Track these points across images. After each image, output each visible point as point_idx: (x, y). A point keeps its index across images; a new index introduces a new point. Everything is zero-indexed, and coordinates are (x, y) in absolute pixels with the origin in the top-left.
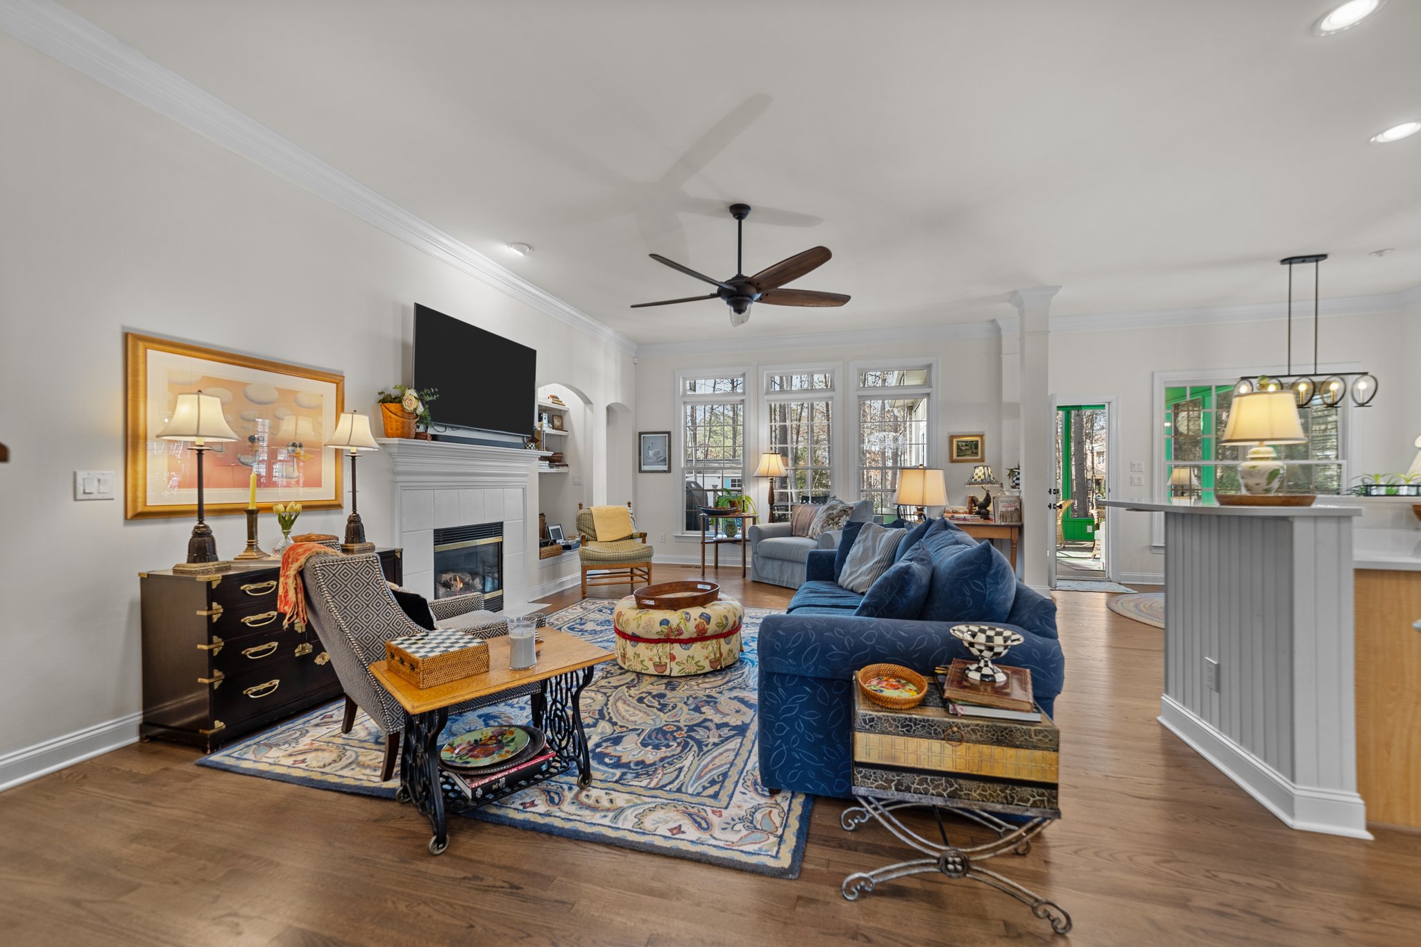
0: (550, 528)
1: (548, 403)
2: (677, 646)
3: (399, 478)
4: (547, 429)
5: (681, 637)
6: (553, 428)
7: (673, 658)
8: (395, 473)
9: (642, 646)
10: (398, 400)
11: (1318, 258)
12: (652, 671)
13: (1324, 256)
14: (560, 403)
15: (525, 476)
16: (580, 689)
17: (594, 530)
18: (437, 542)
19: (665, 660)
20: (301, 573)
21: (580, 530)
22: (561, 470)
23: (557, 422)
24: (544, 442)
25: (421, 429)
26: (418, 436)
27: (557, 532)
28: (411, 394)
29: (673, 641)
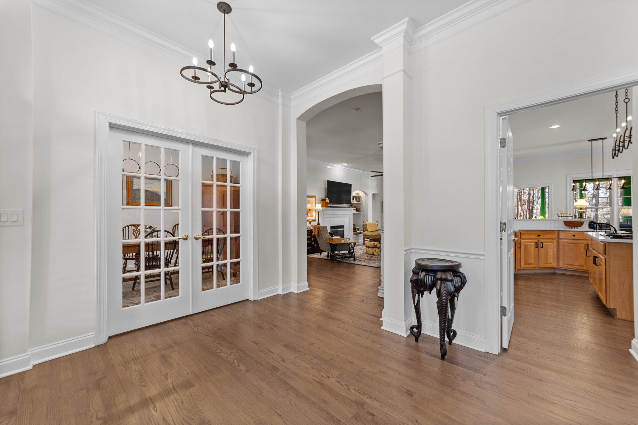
0: (356, 228)
1: (355, 195)
2: (376, 249)
3: (325, 215)
4: (355, 202)
5: (377, 247)
6: (357, 201)
7: (376, 251)
8: (324, 214)
9: (370, 249)
10: (325, 200)
11: (603, 139)
12: (372, 253)
13: (606, 138)
14: (359, 195)
15: (349, 214)
16: (354, 247)
17: (367, 229)
18: (331, 229)
19: (374, 251)
20: (318, 228)
21: (363, 228)
22: (359, 212)
23: (358, 200)
24: (354, 206)
25: (328, 205)
26: (328, 207)
27: (358, 229)
28: (327, 199)
29: (375, 248)
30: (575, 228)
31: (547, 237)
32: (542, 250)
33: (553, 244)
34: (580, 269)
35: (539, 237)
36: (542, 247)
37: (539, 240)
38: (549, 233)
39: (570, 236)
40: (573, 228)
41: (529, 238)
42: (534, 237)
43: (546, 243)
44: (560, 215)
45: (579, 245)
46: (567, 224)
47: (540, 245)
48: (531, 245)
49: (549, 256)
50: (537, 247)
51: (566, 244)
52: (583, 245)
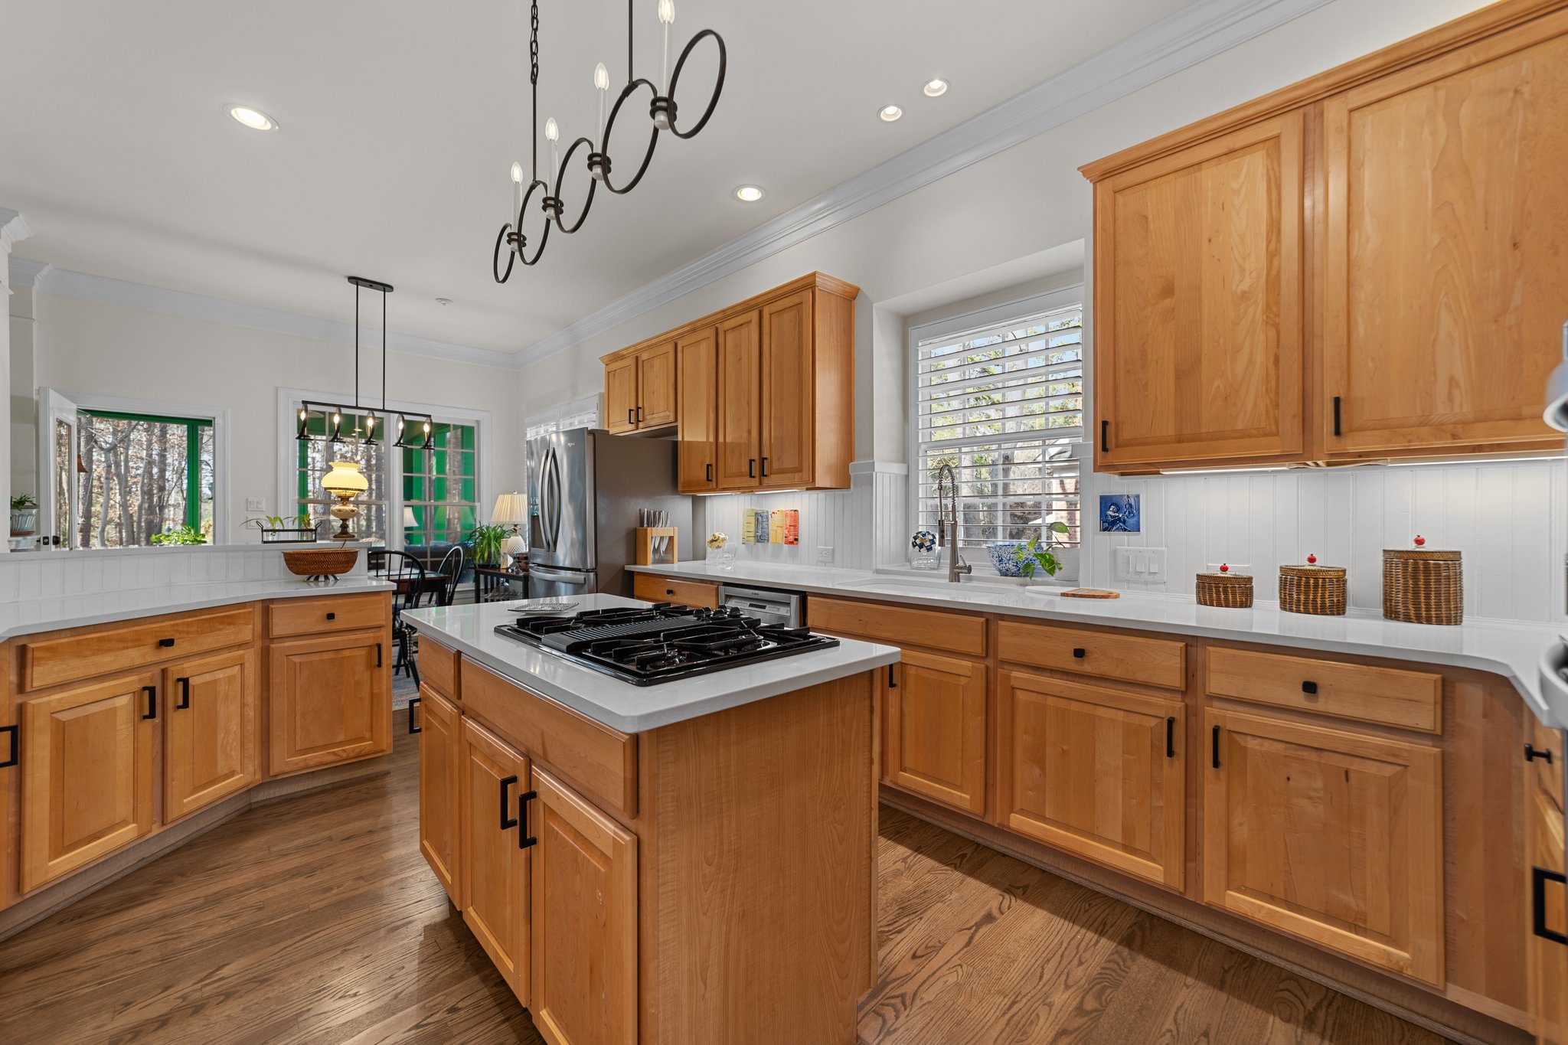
11: (386, 288)
30: (326, 578)
31: (210, 641)
32: (179, 722)
33: (242, 671)
34: (351, 755)
35: (167, 653)
36: (186, 705)
37: (164, 671)
38: (221, 621)
39: (311, 621)
40: (322, 578)
41: (93, 671)
42: (133, 656)
43: (208, 678)
44: (269, 526)
45: (346, 653)
46: (302, 564)
47: (174, 696)
48: (113, 711)
49: (219, 742)
50: (152, 715)
51: (297, 659)
52: (363, 652)
